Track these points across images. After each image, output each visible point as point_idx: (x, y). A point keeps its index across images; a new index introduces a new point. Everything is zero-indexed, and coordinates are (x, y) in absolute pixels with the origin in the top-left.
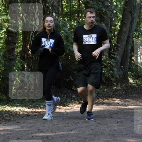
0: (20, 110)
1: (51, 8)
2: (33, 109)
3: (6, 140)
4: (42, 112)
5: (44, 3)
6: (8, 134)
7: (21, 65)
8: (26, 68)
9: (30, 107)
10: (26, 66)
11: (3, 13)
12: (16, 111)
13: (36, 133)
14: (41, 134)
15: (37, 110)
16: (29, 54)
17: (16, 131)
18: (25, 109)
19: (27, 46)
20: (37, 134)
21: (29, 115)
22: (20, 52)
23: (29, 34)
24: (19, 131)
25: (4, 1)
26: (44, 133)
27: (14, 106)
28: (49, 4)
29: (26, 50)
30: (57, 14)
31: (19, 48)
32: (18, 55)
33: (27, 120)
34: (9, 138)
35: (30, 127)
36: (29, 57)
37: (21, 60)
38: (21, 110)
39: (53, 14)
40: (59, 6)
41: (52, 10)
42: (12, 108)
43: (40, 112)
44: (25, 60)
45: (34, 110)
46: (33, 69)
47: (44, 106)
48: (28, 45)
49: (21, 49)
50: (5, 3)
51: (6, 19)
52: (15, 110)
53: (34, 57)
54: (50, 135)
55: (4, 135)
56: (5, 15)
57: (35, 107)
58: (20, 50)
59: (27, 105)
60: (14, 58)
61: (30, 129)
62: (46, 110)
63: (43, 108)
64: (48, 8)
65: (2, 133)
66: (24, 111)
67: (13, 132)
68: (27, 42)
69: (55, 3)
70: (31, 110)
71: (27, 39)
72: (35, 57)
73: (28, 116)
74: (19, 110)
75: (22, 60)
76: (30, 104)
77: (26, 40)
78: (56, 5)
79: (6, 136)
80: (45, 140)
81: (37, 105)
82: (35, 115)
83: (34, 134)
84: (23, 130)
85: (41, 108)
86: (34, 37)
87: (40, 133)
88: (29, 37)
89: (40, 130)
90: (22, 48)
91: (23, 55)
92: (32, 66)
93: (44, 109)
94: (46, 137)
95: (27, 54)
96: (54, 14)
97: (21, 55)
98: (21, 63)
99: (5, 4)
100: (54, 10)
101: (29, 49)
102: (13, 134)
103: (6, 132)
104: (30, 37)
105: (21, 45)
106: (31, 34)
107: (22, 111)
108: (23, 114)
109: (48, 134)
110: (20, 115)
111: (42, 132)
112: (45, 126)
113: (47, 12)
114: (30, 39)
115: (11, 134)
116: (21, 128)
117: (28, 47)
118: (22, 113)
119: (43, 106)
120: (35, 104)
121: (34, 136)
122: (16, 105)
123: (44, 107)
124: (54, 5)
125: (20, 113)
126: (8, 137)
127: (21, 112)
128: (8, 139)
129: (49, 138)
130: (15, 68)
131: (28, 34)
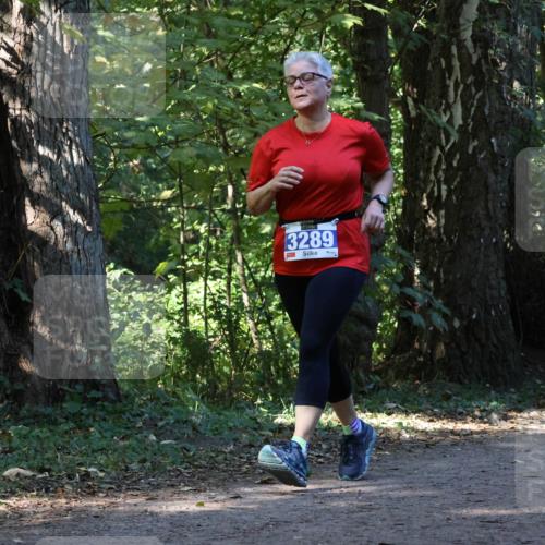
0: (401, 424)
1: (504, 64)
2: (445, 421)
3: (355, 529)
4: (477, 433)
5: (481, 47)
6: (362, 507)
7: (401, 265)
8: (419, 276)
9: (435, 415)
10: (417, 272)
11: (339, 88)
12: (387, 430)
13: (458, 506)
14: (478, 512)
15: (460, 426)
16: (430, 227)
17: (390, 499)
18: (418, 420)
19: (422, 200)
20: (465, 511)
21: (431, 442)
22: (396, 221)
23: (426, 157)
24: (399, 499)
25: (339, 45)
26: (487, 506)
27: (379, 412)
28: (499, 50)
29: (417, 215)
30: (525, 84)
31: (392, 209)
32: (388, 234)
33: (424, 463)
34: (365, 524)
35: (436, 486)
36: (427, 237)
37: (401, 251)
38: (405, 425)
39: (512, 86)
40: (533, 55)
41: (510, 69)
42: (371, 417)
43: (472, 432)
44: (414, 251)
45: (450, 426)
46: (442, 281)
47: (484, 410)
48: (425, 195)
49: (399, 211)
50: (343, 53)
51: (348, 109)
52: (384, 426)
53: (445, 239)
54: (509, 516)
55: (349, 512)
56: (343, 93)
57: (453, 415)
58: (396, 214)
59: (423, 407)
60: (377, 244)
61: (436, 492)
62: (491, 424)
63: (481, 418)
64: (496, 64)
65: (343, 504)
66: (413, 429)
67: (378, 501)
68: (422, 185)
69: (520, 47)
70: (438, 425)
71: (421, 174)
72: (449, 238)
73: (427, 446)
74: (396, 426)
75: (404, 248)
76: (434, 406)
77: (417, 178)
78: (522, 54)
79: (355, 515)
80: (491, 531)
81: (460, 410)
82: (455, 444)
83: (454, 512)
84: (413, 497)
85: (474, 418)
86: (443, 167)
87: (474, 507)
88: (428, 171)
89: (471, 498)
90: (404, 207)
91: (406, 231)
92: (438, 271)
93: (485, 423)
94: (496, 522)
95: (421, 230)
96: (516, 84)
97: (398, 233)
98: (401, 258)
99: (345, 56)
100: (514, 72)
101: (427, 212)
102: (379, 509)
103: (355, 503)
104: (432, 170)
105: (398, 198)
106: (435, 160)
107: (407, 429)
108: (412, 441)
109: (503, 512)
110: (400, 444)
111: (479, 503)
112: (491, 482)
113: (491, 79)
114: (432, 177)
115: (370, 509)
116: (405, 489)
117: (425, 203)
118: (407, 436)
119: (481, 411)
120: (452, 404)
121: (453, 518)
122: (385, 409)
123: (484, 414)
124: (515, 55)
125: (400, 434)
126: (362, 518)
127: (404, 431)
128: (364, 527)
129: (508, 525)
130: (378, 278)
131: (423, 157)
